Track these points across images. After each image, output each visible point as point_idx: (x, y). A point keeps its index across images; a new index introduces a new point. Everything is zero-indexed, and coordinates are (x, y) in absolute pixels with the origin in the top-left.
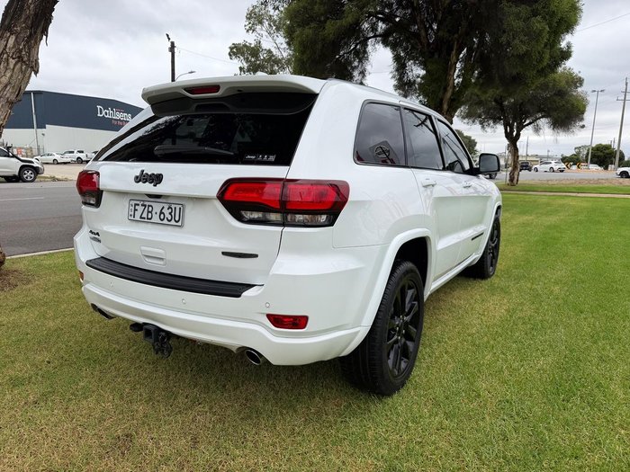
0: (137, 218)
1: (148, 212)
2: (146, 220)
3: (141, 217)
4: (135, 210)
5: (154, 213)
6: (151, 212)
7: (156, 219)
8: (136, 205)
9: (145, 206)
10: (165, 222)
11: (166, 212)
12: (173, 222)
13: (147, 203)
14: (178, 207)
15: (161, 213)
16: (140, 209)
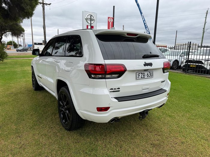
0: (140, 78)
1: (143, 75)
2: (143, 78)
3: (141, 78)
4: (139, 75)
5: (145, 75)
6: (144, 75)
7: (146, 77)
8: (139, 74)
9: (142, 74)
10: (149, 77)
11: (149, 74)
12: (151, 77)
13: (143, 73)
14: (152, 72)
15: (148, 75)
16: (140, 75)
